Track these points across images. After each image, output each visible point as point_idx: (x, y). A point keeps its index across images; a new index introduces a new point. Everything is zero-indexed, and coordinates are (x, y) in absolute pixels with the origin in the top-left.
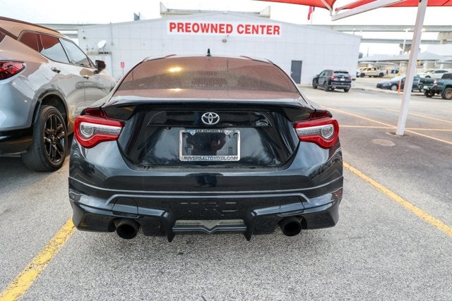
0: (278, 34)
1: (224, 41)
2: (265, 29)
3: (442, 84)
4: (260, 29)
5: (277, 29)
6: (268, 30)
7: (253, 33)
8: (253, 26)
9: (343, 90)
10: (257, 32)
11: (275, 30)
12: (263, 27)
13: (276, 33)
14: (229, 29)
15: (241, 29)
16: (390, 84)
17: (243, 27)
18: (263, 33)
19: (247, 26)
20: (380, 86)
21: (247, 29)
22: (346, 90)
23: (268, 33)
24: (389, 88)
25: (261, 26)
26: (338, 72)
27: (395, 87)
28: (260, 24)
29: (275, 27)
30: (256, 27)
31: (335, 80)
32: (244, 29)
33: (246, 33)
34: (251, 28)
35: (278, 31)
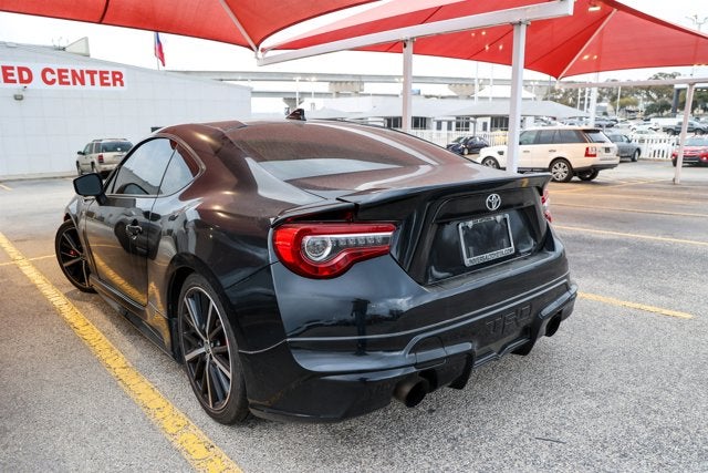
0: (122, 84)
1: (19, 98)
2: (97, 77)
4: (87, 77)
5: (117, 76)
6: (102, 79)
7: (75, 83)
8: (74, 72)
10: (83, 83)
11: (115, 80)
12: (92, 73)
13: (118, 83)
14: (25, 76)
15: (49, 77)
17: (53, 72)
18: (93, 83)
19: (60, 71)
21: (61, 77)
23: (103, 84)
25: (88, 72)
28: (85, 68)
29: (114, 73)
30: (79, 73)
32: (56, 76)
33: (61, 83)
34: (69, 74)
35: (120, 80)
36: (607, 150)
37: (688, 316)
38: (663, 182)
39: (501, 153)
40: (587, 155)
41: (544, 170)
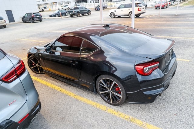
3: (76, 12)
9: (39, 21)
16: (55, 14)
20: (51, 16)
22: (41, 21)
24: (55, 16)
26: (35, 13)
27: (57, 15)
31: (34, 17)
36: (143, 8)
37: (189, 61)
38: (156, 16)
39: (115, 11)
40: (138, 10)
41: (127, 15)
